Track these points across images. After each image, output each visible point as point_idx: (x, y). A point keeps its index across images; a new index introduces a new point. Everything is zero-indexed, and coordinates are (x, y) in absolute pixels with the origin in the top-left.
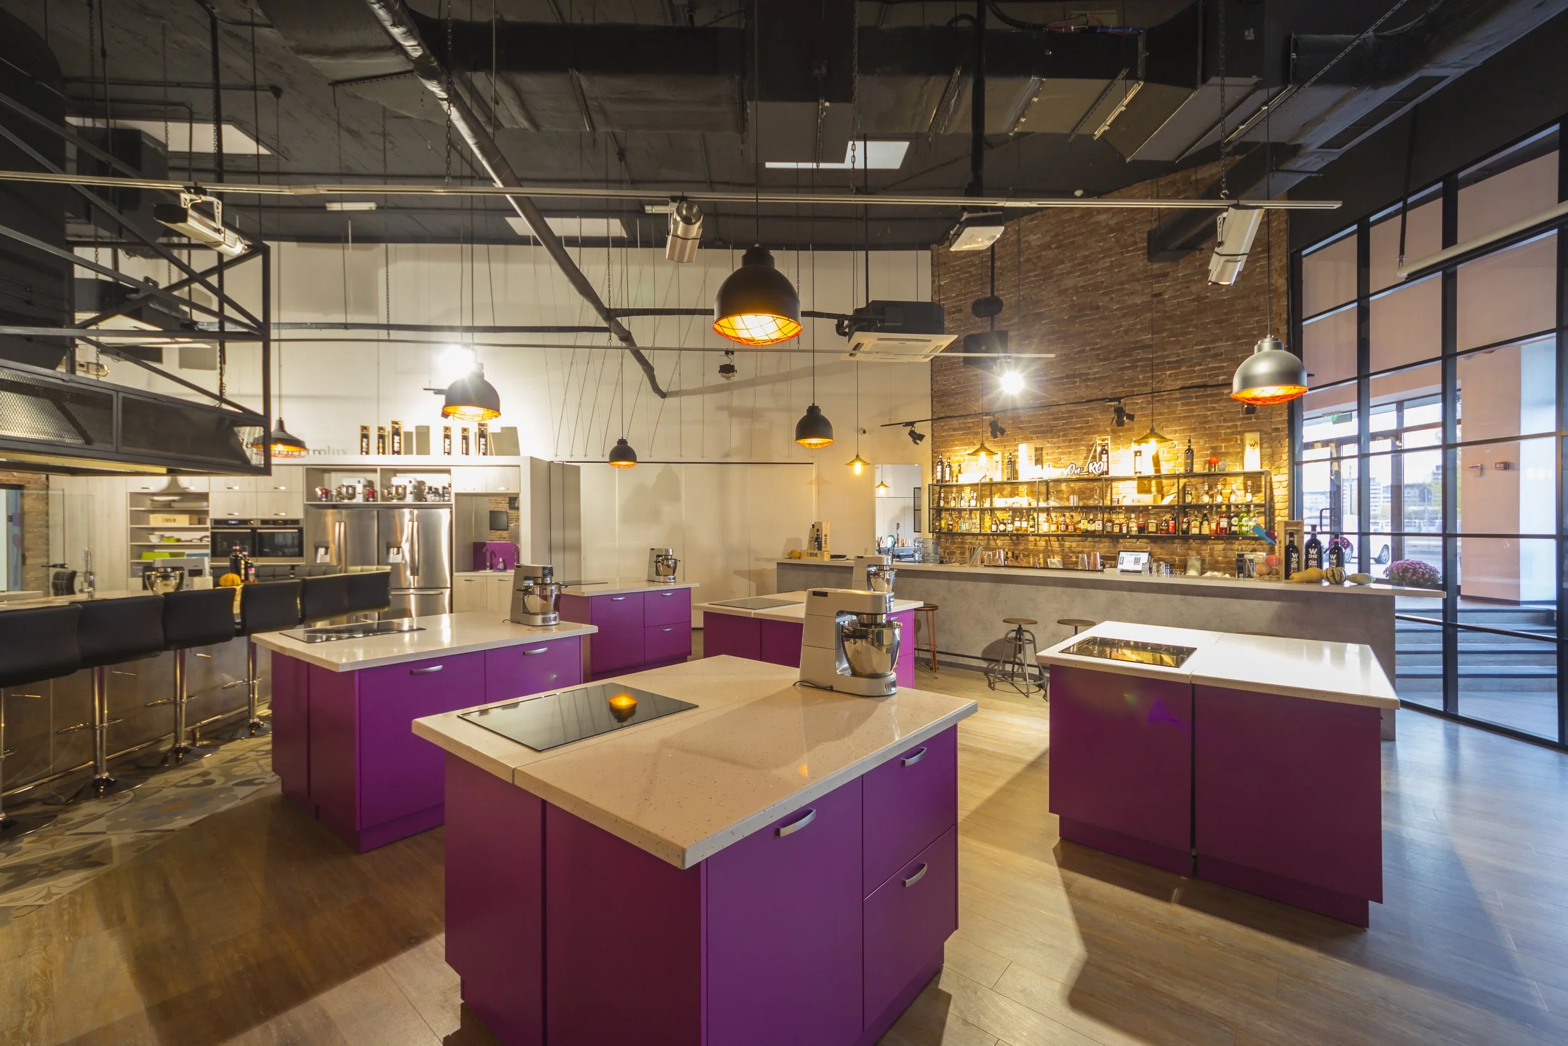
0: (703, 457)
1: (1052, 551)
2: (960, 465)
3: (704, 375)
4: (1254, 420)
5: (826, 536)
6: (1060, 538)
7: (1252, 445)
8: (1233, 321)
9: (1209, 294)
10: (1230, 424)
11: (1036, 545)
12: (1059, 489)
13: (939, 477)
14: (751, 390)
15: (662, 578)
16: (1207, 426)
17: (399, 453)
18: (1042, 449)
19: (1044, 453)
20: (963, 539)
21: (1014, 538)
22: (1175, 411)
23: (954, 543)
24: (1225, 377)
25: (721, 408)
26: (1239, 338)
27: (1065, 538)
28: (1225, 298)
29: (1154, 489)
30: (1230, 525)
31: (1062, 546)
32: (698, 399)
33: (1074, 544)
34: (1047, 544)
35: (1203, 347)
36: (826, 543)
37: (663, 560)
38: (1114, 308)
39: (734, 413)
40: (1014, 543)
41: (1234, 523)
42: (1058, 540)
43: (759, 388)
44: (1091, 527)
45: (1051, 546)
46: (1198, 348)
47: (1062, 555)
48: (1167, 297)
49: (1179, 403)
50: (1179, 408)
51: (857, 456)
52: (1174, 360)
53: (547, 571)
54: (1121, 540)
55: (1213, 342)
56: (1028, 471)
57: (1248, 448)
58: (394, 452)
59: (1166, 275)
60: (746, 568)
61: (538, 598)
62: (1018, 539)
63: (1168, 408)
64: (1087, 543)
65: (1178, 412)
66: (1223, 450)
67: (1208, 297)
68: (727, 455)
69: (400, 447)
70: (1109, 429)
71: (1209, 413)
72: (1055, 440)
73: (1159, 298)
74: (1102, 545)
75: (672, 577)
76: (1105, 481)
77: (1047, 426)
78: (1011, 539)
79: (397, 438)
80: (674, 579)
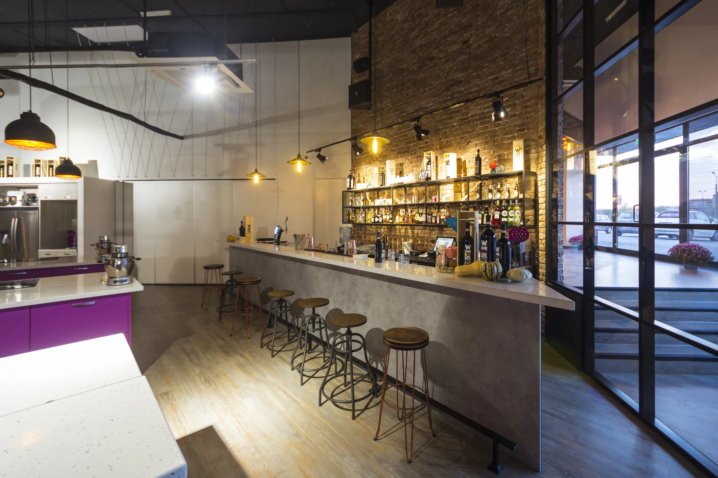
0: (206, 176)
1: (408, 236)
2: (364, 178)
4: (526, 131)
6: (412, 227)
7: (517, 150)
8: (512, 53)
9: (497, 35)
10: (510, 136)
11: (400, 232)
12: (411, 192)
13: (348, 186)
16: (496, 139)
17: (12, 176)
18: (401, 165)
19: (404, 167)
20: (365, 227)
21: (389, 227)
22: (476, 129)
23: (361, 230)
24: (507, 98)
25: (217, 145)
26: (516, 66)
27: (415, 227)
28: (508, 35)
29: (463, 190)
30: (501, 216)
31: (413, 232)
33: (420, 232)
34: (405, 231)
35: (493, 77)
38: (442, 56)
39: (225, 147)
40: (389, 230)
41: (503, 215)
42: (411, 229)
43: (241, 132)
44: (420, 219)
45: (408, 233)
46: (490, 78)
47: (413, 239)
48: (471, 42)
49: (478, 123)
50: (479, 127)
52: (475, 90)
54: (445, 229)
55: (500, 71)
56: (392, 180)
58: (8, 176)
59: (471, 25)
62: (391, 228)
63: (472, 127)
64: (426, 231)
65: (477, 130)
66: (506, 157)
67: (497, 36)
68: (221, 175)
69: (13, 173)
70: (438, 147)
71: (497, 128)
72: (409, 157)
73: (467, 44)
74: (434, 232)
76: (436, 184)
77: (406, 148)
78: (388, 228)
79: (10, 167)
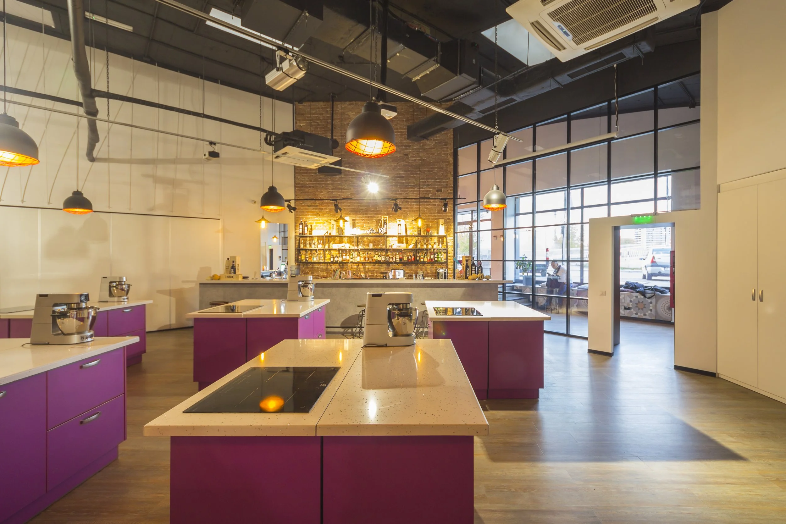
0: (130, 209)
1: (360, 271)
2: (311, 226)
3: (131, 150)
4: (441, 214)
5: (238, 265)
6: (364, 264)
7: (442, 224)
8: (434, 172)
9: (426, 159)
10: (433, 215)
11: (352, 268)
12: (363, 240)
13: (301, 232)
14: (173, 166)
15: (116, 299)
16: (425, 215)
18: (355, 220)
19: (356, 222)
20: (313, 265)
21: (341, 264)
22: (413, 207)
23: (308, 268)
24: (431, 195)
25: (148, 176)
26: (436, 180)
27: (366, 264)
28: (431, 161)
29: (404, 241)
30: (435, 257)
31: (364, 268)
32: (126, 166)
33: (370, 267)
34: (357, 267)
35: (423, 181)
36: (238, 269)
37: (117, 285)
38: (388, 156)
39: (158, 180)
40: (340, 267)
41: (436, 257)
42: (363, 265)
43: (179, 166)
44: (380, 259)
45: (359, 268)
46: (422, 181)
47: (364, 272)
48: (410, 156)
49: (414, 204)
50: (414, 206)
51: (263, 217)
52: (413, 184)
53: (83, 298)
54: (391, 265)
55: (427, 179)
56: (349, 231)
57: (441, 225)
59: (409, 146)
60: (168, 288)
61: (75, 320)
62: (343, 265)
63: (410, 205)
64: (376, 266)
65: (414, 208)
66: (430, 226)
67: (425, 159)
68: (152, 210)
70: (386, 213)
71: (425, 209)
72: (361, 216)
73: (407, 156)
74: (382, 267)
75: (126, 297)
76: (385, 237)
77: (358, 209)
78: (339, 265)
80: (127, 299)
